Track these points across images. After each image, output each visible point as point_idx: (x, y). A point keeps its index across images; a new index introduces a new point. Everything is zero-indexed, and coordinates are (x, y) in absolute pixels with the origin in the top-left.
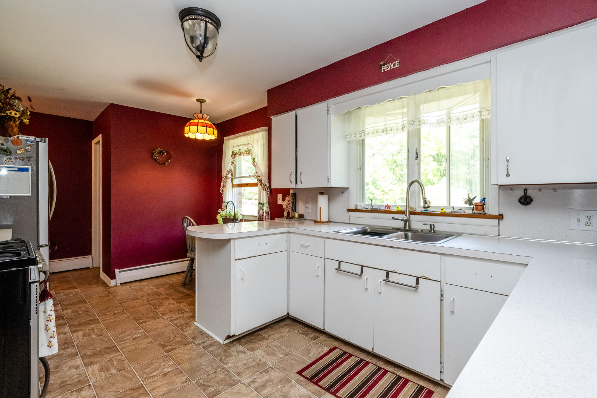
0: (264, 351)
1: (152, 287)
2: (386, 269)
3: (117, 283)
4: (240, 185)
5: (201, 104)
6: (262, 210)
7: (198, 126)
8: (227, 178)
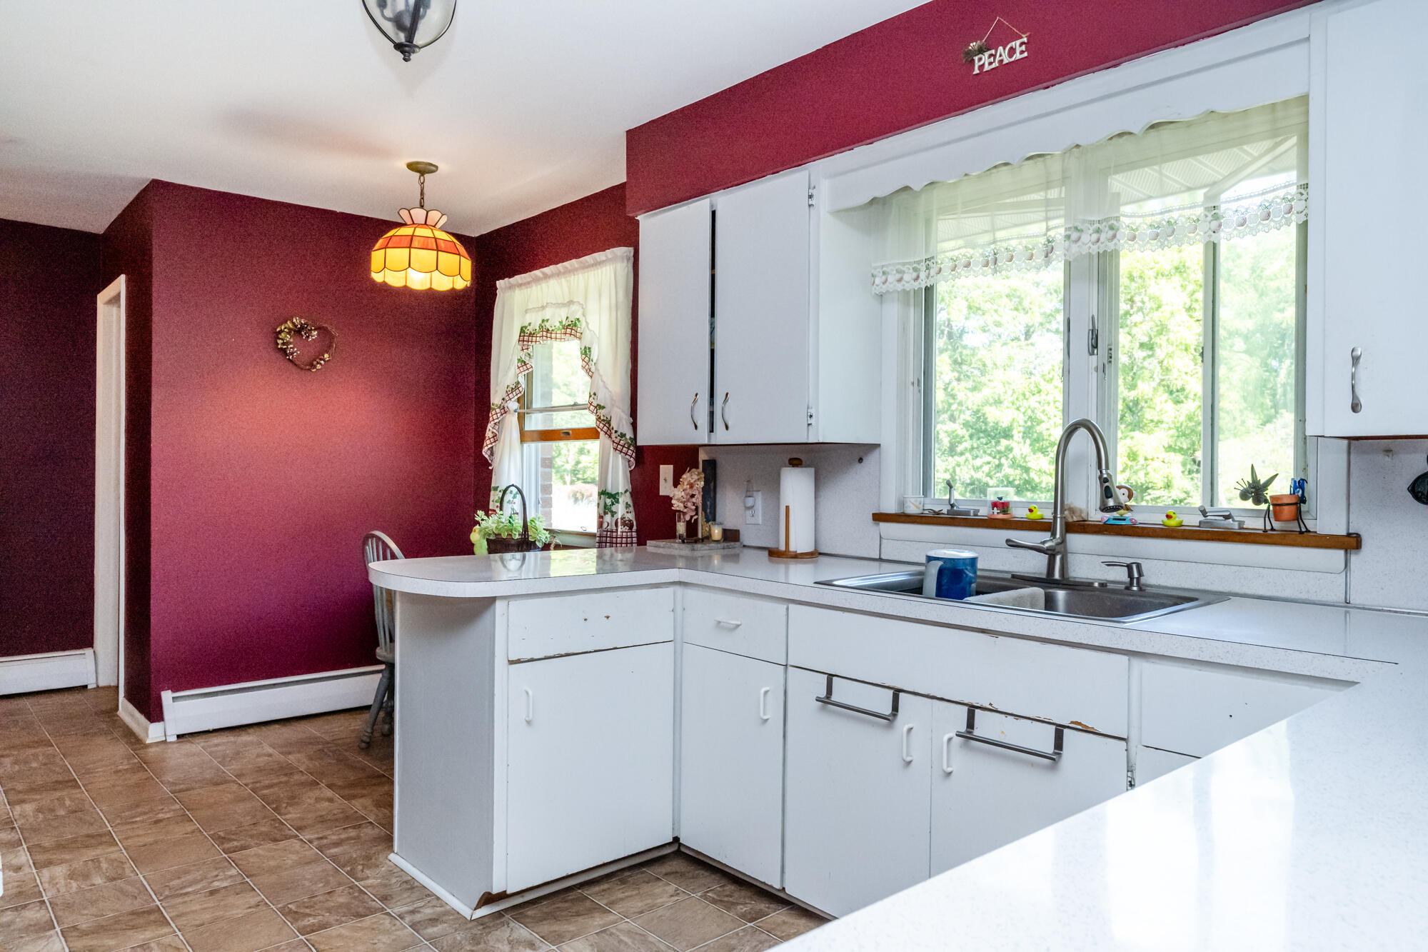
0: (592, 945)
1: (271, 750)
2: (966, 702)
3: (168, 733)
4: (548, 436)
5: (422, 178)
6: (613, 516)
7: (410, 247)
8: (504, 411)
